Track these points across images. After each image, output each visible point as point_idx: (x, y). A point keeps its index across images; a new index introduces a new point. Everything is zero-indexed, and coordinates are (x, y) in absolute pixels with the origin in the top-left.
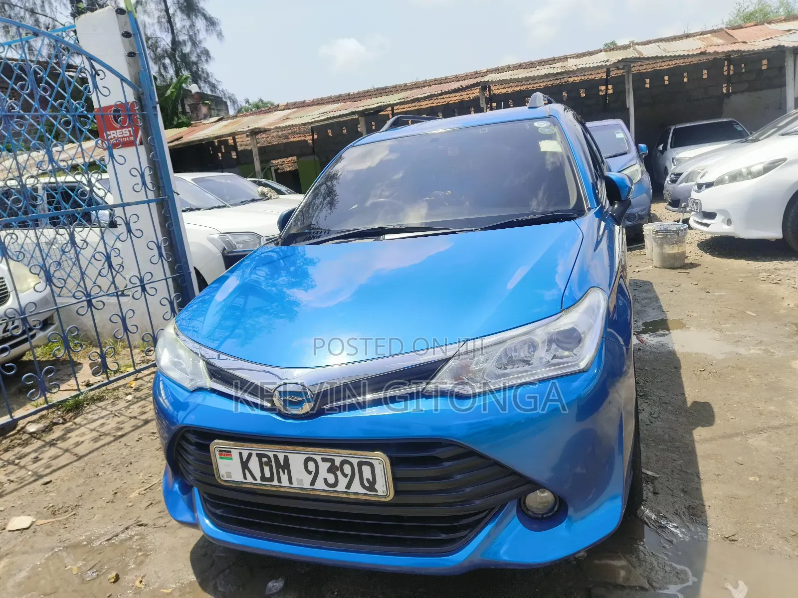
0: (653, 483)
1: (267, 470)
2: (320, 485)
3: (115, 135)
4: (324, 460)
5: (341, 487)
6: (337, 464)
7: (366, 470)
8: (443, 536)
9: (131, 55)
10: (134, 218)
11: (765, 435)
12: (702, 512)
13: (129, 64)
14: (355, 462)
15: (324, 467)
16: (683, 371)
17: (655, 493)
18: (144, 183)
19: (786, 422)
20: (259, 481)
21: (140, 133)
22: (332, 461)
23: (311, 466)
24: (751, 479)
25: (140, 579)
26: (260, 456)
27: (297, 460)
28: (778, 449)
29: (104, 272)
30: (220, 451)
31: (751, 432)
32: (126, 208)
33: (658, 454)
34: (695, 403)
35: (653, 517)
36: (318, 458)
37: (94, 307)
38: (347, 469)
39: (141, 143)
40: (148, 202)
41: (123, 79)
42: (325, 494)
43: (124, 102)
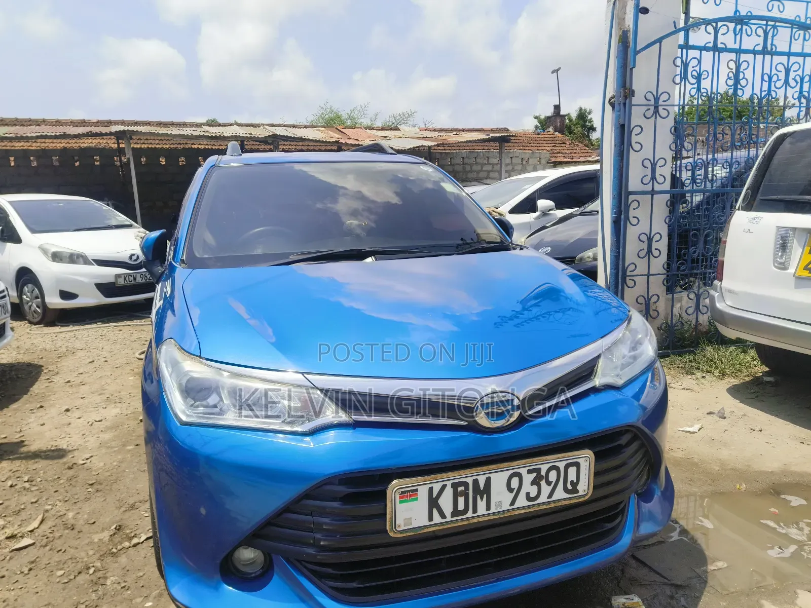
4: (530, 472)
5: (543, 498)
6: (543, 473)
7: (572, 469)
14: (562, 465)
15: (528, 478)
20: (448, 518)
22: (538, 471)
27: (499, 479)
36: (524, 471)
38: (553, 476)
42: (523, 511)
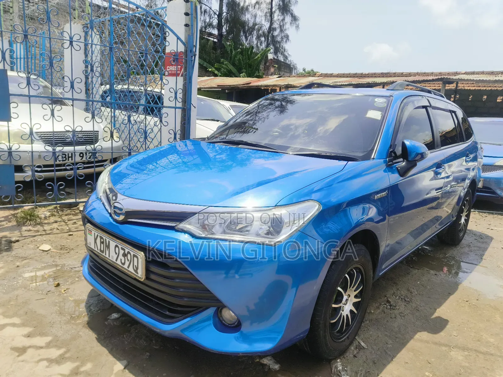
0: (359, 351)
1: (102, 245)
2: (119, 262)
3: (171, 69)
5: (126, 266)
7: (135, 259)
8: (167, 313)
9: (186, 25)
10: (166, 115)
11: (466, 353)
13: (186, 31)
15: (122, 252)
16: (452, 297)
17: (355, 356)
18: (176, 98)
19: (493, 352)
20: (99, 251)
21: (183, 70)
24: (427, 374)
25: (65, 289)
26: (101, 238)
27: (113, 244)
28: (467, 365)
29: (141, 140)
30: (89, 230)
31: (459, 348)
33: (380, 336)
34: (439, 318)
35: (340, 368)
36: (120, 246)
39: (182, 76)
40: (175, 108)
41: (178, 38)
42: (120, 267)
43: (176, 51)
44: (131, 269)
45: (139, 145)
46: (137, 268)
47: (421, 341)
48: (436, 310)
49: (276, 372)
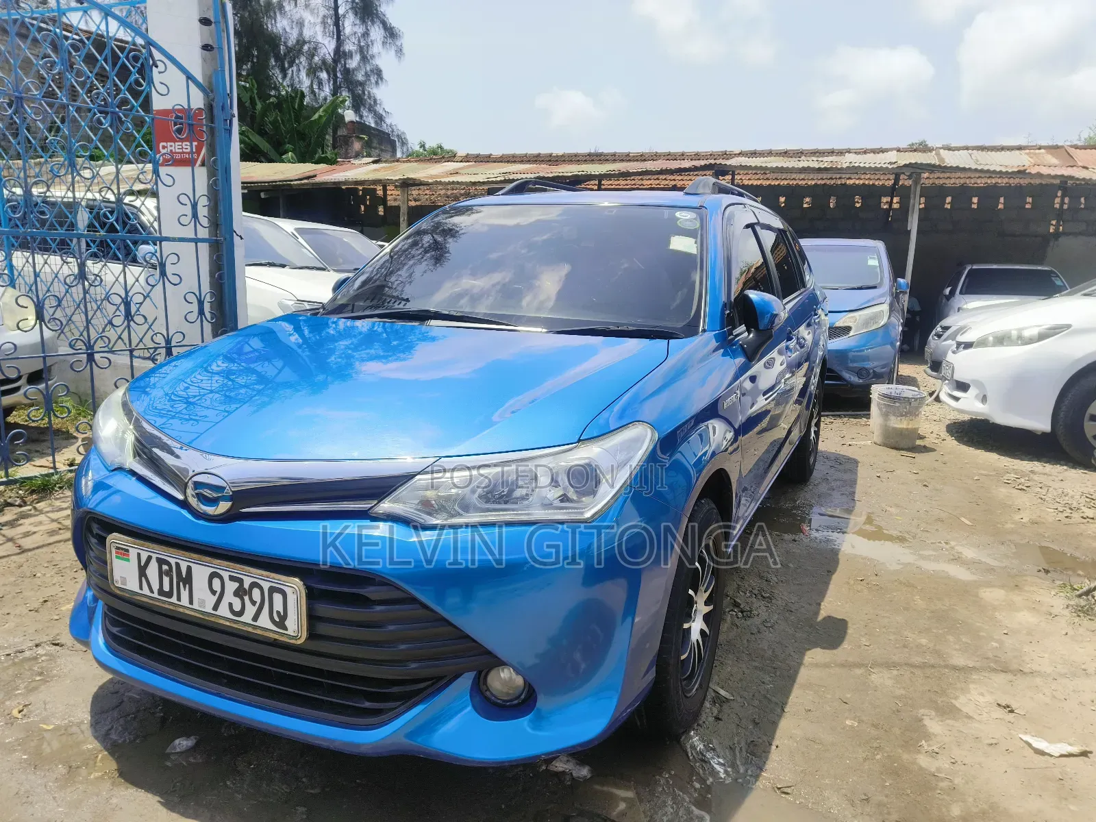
0: (721, 706)
1: (166, 580)
2: (224, 611)
3: (173, 148)
4: (232, 578)
5: (247, 618)
6: (246, 586)
7: (278, 598)
8: (367, 704)
9: (206, 47)
10: (173, 259)
11: (895, 672)
12: (764, 752)
13: (204, 60)
14: (266, 586)
15: (231, 587)
16: (834, 577)
17: (717, 719)
18: (195, 215)
19: (932, 661)
20: (156, 595)
21: (204, 151)
22: (241, 581)
23: (216, 584)
24: (848, 722)
25: (21, 708)
26: (161, 562)
27: (201, 573)
28: (903, 692)
29: (118, 321)
30: (118, 548)
31: (881, 665)
32: (163, 243)
33: (747, 671)
34: (829, 618)
35: (701, 747)
36: (225, 575)
37: (96, 364)
38: (256, 594)
39: (203, 164)
40: (196, 241)
41: (189, 77)
42: (228, 624)
43: (186, 107)
44: (264, 621)
45: (112, 334)
46: (283, 617)
47: (817, 665)
48: (820, 605)
49: (586, 780)
